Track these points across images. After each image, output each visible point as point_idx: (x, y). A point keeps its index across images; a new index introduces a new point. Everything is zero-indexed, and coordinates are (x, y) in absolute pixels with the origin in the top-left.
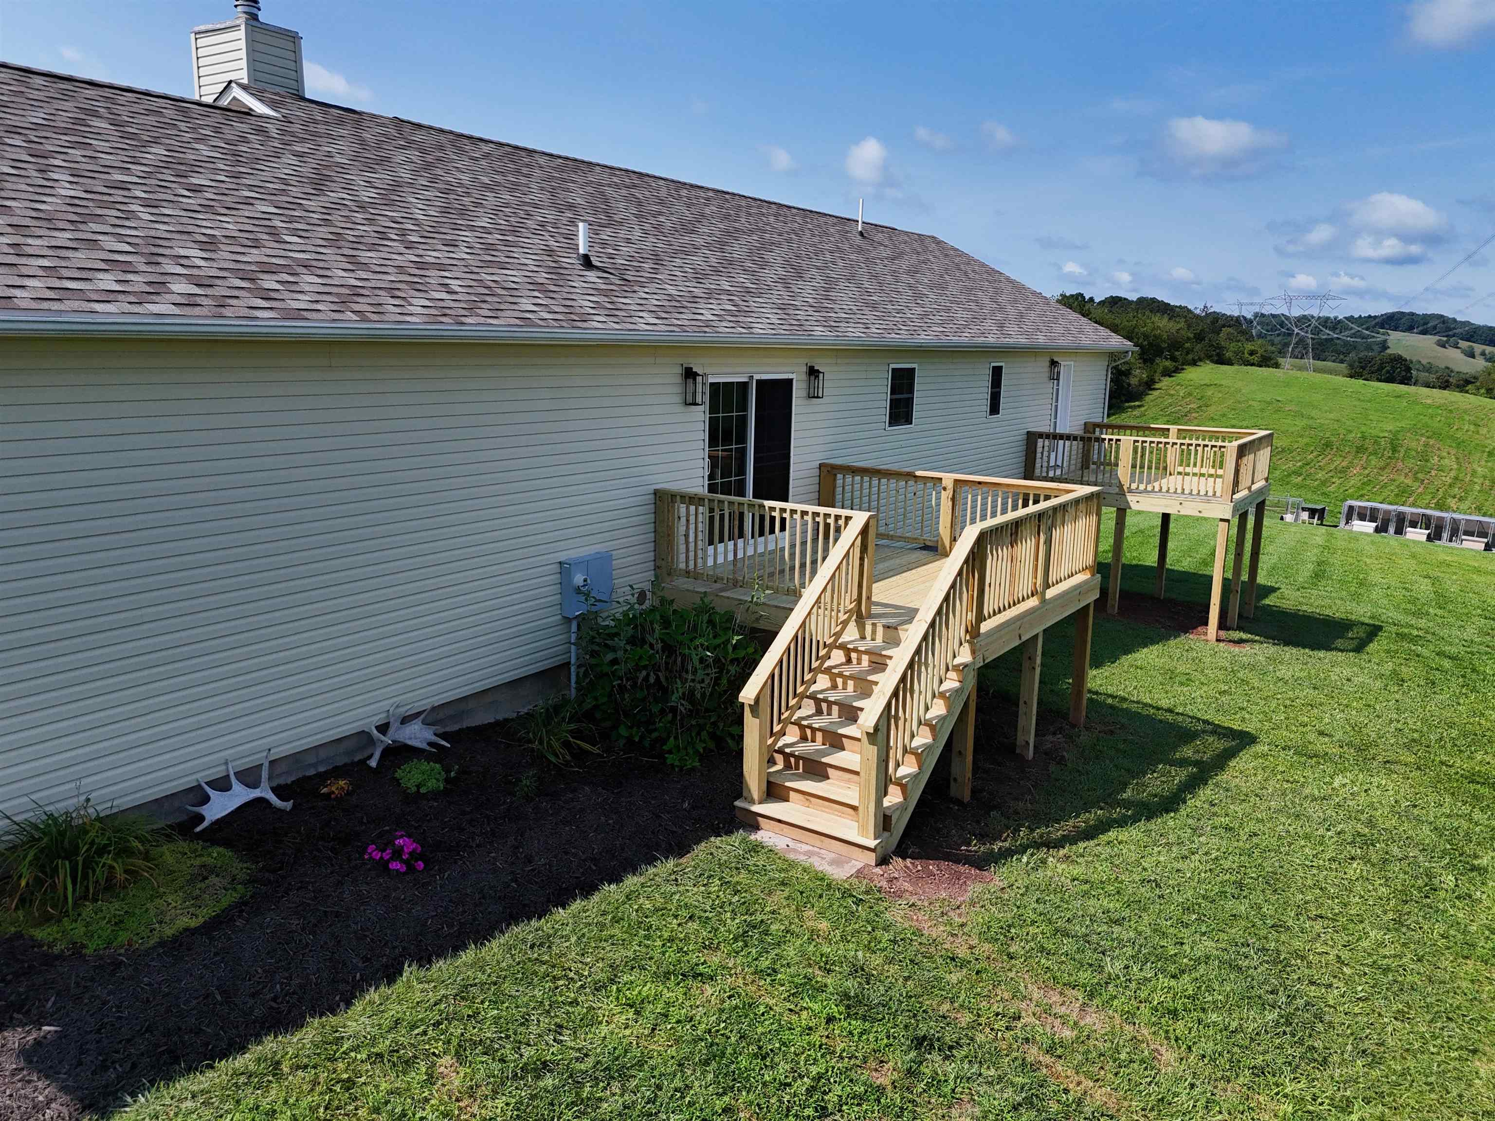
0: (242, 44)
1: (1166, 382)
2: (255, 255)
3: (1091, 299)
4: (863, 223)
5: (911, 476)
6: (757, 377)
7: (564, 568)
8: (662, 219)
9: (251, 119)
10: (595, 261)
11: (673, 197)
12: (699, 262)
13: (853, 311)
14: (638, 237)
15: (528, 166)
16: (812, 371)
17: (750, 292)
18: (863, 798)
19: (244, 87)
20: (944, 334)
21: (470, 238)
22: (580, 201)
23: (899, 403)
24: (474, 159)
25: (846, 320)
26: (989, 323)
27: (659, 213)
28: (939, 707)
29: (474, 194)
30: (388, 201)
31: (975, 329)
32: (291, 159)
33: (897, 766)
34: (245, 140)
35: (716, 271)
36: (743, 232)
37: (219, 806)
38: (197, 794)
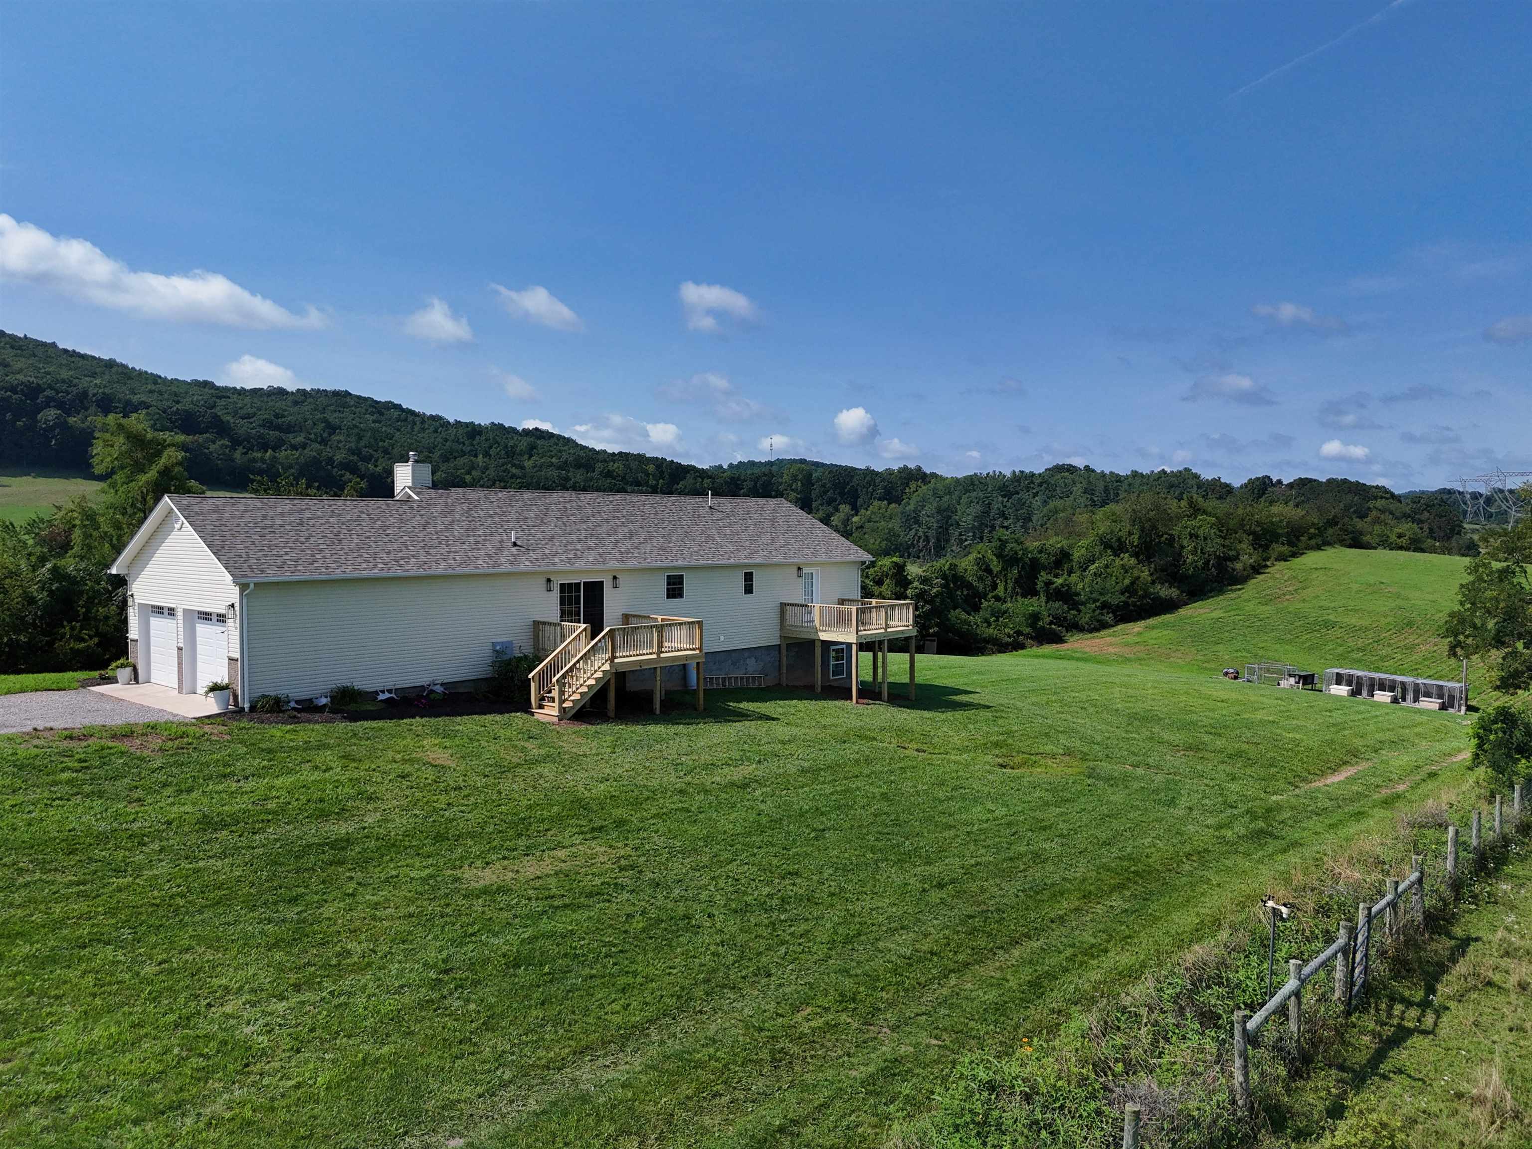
0: (410, 471)
1: (1280, 565)
2: (400, 554)
3: (1279, 482)
5: (649, 617)
6: (583, 581)
7: (494, 644)
8: (571, 518)
9: (409, 503)
10: (519, 543)
11: (589, 504)
12: (574, 537)
13: (645, 553)
14: (549, 529)
15: (517, 501)
16: (615, 578)
17: (589, 548)
18: (556, 704)
19: (409, 488)
20: (697, 560)
21: (472, 539)
22: (532, 515)
23: (674, 589)
24: (492, 502)
25: (636, 557)
26: (745, 552)
27: (572, 515)
28: (592, 682)
29: (483, 520)
30: (447, 529)
31: (726, 556)
32: (418, 518)
33: (570, 696)
34: (405, 513)
35: (580, 541)
36: (618, 518)
37: (381, 697)
38: (377, 693)
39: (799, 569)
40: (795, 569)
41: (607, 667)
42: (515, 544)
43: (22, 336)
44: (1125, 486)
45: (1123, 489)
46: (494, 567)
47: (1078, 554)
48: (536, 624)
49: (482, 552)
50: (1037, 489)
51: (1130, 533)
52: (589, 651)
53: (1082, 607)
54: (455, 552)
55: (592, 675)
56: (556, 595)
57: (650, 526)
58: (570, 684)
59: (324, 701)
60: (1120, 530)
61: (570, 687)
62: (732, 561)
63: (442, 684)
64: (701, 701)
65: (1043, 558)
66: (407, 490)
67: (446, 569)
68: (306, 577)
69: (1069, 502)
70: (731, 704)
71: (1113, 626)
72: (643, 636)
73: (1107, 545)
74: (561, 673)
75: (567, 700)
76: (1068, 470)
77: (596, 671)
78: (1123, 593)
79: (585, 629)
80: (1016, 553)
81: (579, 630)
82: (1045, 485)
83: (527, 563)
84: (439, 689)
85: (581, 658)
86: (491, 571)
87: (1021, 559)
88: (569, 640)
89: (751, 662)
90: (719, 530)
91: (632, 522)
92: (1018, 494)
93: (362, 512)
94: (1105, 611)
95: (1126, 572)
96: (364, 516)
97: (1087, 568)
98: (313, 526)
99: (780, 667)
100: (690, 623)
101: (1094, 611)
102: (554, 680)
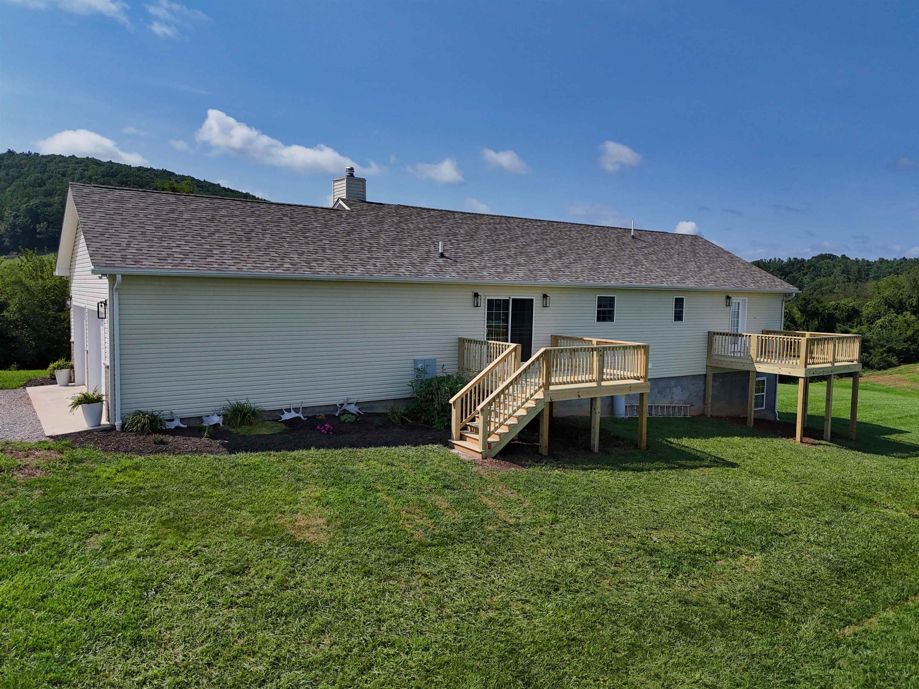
0: (345, 185)
4: (634, 230)
5: (582, 339)
6: (512, 297)
7: (416, 361)
8: (501, 236)
9: (339, 212)
10: (446, 255)
11: (518, 226)
12: (504, 253)
13: (576, 272)
14: (479, 245)
15: (448, 219)
16: (545, 296)
17: (519, 264)
18: (479, 437)
19: (343, 200)
20: (630, 282)
21: (397, 248)
22: (462, 232)
23: (604, 312)
24: (424, 218)
25: (567, 276)
26: (676, 277)
27: (502, 234)
28: (522, 412)
29: (412, 232)
30: (372, 237)
31: (658, 280)
32: (345, 225)
33: (496, 429)
34: (332, 219)
35: (509, 257)
36: (547, 240)
37: (287, 416)
38: (281, 411)
39: (728, 298)
40: (723, 299)
41: (540, 395)
42: (442, 255)
43: (203, 180)
44: (875, 269)
45: (873, 271)
46: (416, 276)
47: (865, 312)
48: (462, 341)
49: (406, 261)
50: (806, 270)
51: (910, 297)
52: (520, 375)
53: (872, 351)
54: (377, 258)
55: (523, 403)
56: (483, 310)
57: (578, 249)
58: (496, 413)
59: (217, 420)
60: (902, 294)
61: (496, 416)
62: (665, 284)
63: (357, 404)
64: (644, 438)
65: (837, 313)
66: (341, 202)
67: (363, 274)
68: (192, 271)
69: (831, 279)
70: (672, 440)
71: (896, 366)
72: (581, 360)
73: (890, 305)
74: (487, 400)
75: (493, 432)
76: (829, 258)
77: (527, 400)
78: (905, 342)
79: (515, 349)
80: (817, 309)
81: (508, 350)
82: (812, 268)
83: (453, 274)
84: (353, 409)
85: (511, 383)
86: (414, 279)
87: (821, 313)
88: (496, 361)
89: (677, 391)
90: (645, 256)
91: (560, 244)
92: (792, 273)
93: (286, 215)
94: (890, 354)
95: (909, 325)
96: (286, 218)
97: (873, 322)
98: (225, 223)
99: (704, 398)
100: (635, 347)
101: (882, 354)
102: (479, 408)
